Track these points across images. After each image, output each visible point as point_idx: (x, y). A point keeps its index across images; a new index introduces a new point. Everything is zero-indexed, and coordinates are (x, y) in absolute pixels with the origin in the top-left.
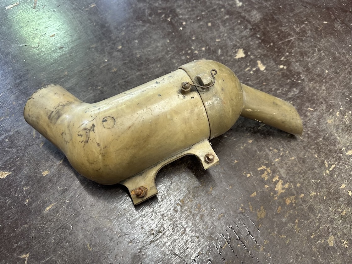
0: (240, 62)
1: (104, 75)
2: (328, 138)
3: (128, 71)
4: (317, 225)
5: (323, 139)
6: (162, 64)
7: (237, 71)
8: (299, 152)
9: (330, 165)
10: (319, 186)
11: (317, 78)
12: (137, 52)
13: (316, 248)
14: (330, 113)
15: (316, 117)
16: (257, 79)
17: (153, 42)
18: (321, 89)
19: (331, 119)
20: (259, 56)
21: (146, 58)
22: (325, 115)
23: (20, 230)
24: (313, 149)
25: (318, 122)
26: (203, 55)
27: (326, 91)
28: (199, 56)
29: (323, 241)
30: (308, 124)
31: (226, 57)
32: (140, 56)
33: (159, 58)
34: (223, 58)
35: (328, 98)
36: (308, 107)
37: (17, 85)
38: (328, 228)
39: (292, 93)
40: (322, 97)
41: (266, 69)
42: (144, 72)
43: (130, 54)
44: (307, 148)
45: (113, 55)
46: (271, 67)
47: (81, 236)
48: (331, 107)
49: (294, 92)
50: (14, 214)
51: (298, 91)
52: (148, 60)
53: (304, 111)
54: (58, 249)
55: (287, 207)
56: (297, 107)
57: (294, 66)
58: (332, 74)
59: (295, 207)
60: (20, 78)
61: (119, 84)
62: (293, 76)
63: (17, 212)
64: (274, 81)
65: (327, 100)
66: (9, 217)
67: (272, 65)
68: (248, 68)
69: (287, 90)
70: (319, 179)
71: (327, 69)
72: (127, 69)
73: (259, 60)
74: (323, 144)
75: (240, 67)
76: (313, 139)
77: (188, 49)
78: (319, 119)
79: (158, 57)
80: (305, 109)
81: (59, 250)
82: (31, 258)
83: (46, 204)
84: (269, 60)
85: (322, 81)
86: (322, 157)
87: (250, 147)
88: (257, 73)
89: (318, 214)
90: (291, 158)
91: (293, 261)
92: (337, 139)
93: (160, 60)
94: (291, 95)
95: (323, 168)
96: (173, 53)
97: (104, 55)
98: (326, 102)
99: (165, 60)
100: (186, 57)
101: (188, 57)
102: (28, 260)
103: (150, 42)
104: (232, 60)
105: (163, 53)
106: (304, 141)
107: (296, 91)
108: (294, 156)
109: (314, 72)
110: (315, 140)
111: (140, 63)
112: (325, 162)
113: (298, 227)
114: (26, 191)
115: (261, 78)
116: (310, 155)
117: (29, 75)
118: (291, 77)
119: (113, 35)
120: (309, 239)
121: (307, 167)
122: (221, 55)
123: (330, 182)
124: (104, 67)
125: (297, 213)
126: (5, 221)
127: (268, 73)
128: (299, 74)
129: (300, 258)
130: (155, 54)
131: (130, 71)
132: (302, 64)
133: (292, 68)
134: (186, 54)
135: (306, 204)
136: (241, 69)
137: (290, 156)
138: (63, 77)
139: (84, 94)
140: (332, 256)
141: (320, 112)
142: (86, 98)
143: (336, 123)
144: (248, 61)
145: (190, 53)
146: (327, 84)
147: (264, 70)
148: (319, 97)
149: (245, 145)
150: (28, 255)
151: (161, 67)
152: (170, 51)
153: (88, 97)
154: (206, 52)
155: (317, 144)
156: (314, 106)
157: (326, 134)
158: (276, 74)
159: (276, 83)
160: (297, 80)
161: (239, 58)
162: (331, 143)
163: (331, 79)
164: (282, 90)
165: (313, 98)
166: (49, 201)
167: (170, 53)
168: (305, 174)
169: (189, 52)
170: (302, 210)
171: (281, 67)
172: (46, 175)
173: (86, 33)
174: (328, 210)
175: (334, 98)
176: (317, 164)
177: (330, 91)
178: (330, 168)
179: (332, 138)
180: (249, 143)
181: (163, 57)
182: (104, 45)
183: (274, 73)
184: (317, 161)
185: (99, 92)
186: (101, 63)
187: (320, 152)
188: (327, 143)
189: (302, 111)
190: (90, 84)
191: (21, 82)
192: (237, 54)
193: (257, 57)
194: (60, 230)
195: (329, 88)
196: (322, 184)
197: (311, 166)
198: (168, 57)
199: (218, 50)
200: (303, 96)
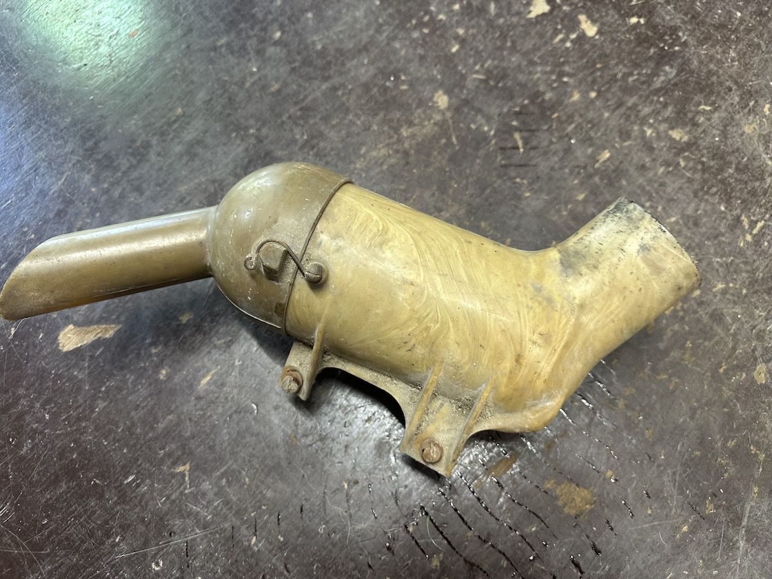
0: (541, 24)
1: (257, 102)
2: (746, 166)
3: (303, 84)
4: (730, 346)
5: (737, 169)
6: (372, 56)
7: (538, 45)
8: (684, 206)
9: (753, 224)
10: (732, 269)
11: (716, 33)
12: (315, 38)
13: (730, 390)
14: (749, 111)
15: (718, 124)
16: (582, 58)
17: (344, 10)
18: (726, 59)
19: (753, 122)
20: (580, 5)
21: (337, 50)
22: (737, 117)
23: (163, 426)
24: (716, 193)
25: (724, 134)
26: (457, 22)
27: (738, 61)
28: (448, 24)
29: (744, 375)
30: (700, 142)
31: (508, 18)
32: (324, 48)
33: (363, 43)
34: (501, 21)
35: (743, 77)
36: (699, 104)
37: (90, 152)
38: (753, 351)
39: (662, 78)
40: (731, 77)
41: (599, 32)
42: (336, 80)
43: (302, 46)
44: (701, 194)
45: (267, 55)
46: (610, 26)
47: (277, 421)
48: (751, 95)
49: (666, 74)
50: (145, 399)
51: (674, 72)
52: (340, 52)
53: (690, 115)
54: (239, 449)
55: (667, 319)
56: (676, 106)
57: (663, 13)
58: (751, 18)
59: (683, 318)
60: (92, 136)
61: (290, 117)
62: (661, 39)
63: (151, 395)
64: (619, 57)
65: (743, 81)
66: (138, 406)
67: (612, 20)
68: (561, 36)
69: (649, 72)
70: (730, 256)
71: (739, 9)
72: (300, 80)
73: (581, 13)
74: (736, 180)
75: (541, 36)
76: (713, 173)
77: (422, 13)
78: (725, 126)
79: (360, 42)
80: (693, 108)
81: (241, 451)
82: (195, 471)
83: (200, 374)
84: (604, 10)
85: (729, 39)
86: (736, 209)
87: (580, 208)
88: (581, 44)
89: (731, 325)
90: (668, 221)
91: (685, 421)
92: (767, 165)
93: (365, 49)
94: (658, 82)
95: (738, 232)
96: (391, 28)
97: (247, 57)
98: (740, 86)
99: (377, 48)
100: (422, 32)
101: (426, 31)
102: (190, 475)
103: (340, 12)
104: (523, 22)
105: (371, 32)
106: (693, 180)
107: (670, 71)
108: (674, 214)
109: (708, 20)
110: (719, 174)
111: (324, 62)
112: (743, 218)
113: (692, 356)
114: (157, 355)
115: (590, 54)
116: (709, 207)
117: (108, 128)
118: (657, 42)
119: (256, 9)
120: (715, 376)
121: (703, 235)
122: (496, 15)
123: (755, 257)
124: (253, 84)
125: (687, 328)
126: (133, 413)
127: (604, 41)
128: (674, 30)
129: (699, 412)
130: (354, 36)
131: (307, 85)
132: (680, 6)
133: (658, 20)
134: (421, 24)
135: (705, 309)
136: (544, 40)
137: (665, 217)
138: (175, 122)
139: (225, 149)
140: (764, 402)
141: (726, 110)
142: (231, 156)
143: (764, 130)
144: (558, 20)
145: (429, 20)
146: (741, 45)
147: (597, 34)
148: (722, 78)
149: (570, 206)
150: (188, 466)
151: (372, 62)
152: (386, 23)
153: (233, 154)
154: (462, 14)
155: (723, 182)
156: (713, 98)
157: (743, 159)
158: (623, 40)
159: (624, 59)
160: (671, 46)
161: (538, 16)
162: (753, 176)
163: (749, 31)
164: (638, 74)
165: (709, 82)
166: (204, 367)
167: (385, 28)
168: (700, 249)
169: (426, 18)
170: (698, 320)
171: (634, 20)
172: (188, 320)
173: (201, 13)
174: (752, 316)
175: (757, 75)
176: (725, 224)
177: (747, 61)
178: (752, 229)
179: (756, 164)
180: (578, 201)
181: (372, 41)
182: (244, 35)
183: (619, 39)
184: (724, 218)
185: (253, 141)
186: (245, 78)
187: (731, 198)
188: (745, 177)
189: (685, 114)
190: (232, 127)
191: (96, 144)
192: (532, 8)
193: (576, 7)
194: (234, 416)
195: (745, 54)
196: (738, 265)
197: (711, 231)
198: (382, 38)
199: (488, 5)
200: (686, 81)
